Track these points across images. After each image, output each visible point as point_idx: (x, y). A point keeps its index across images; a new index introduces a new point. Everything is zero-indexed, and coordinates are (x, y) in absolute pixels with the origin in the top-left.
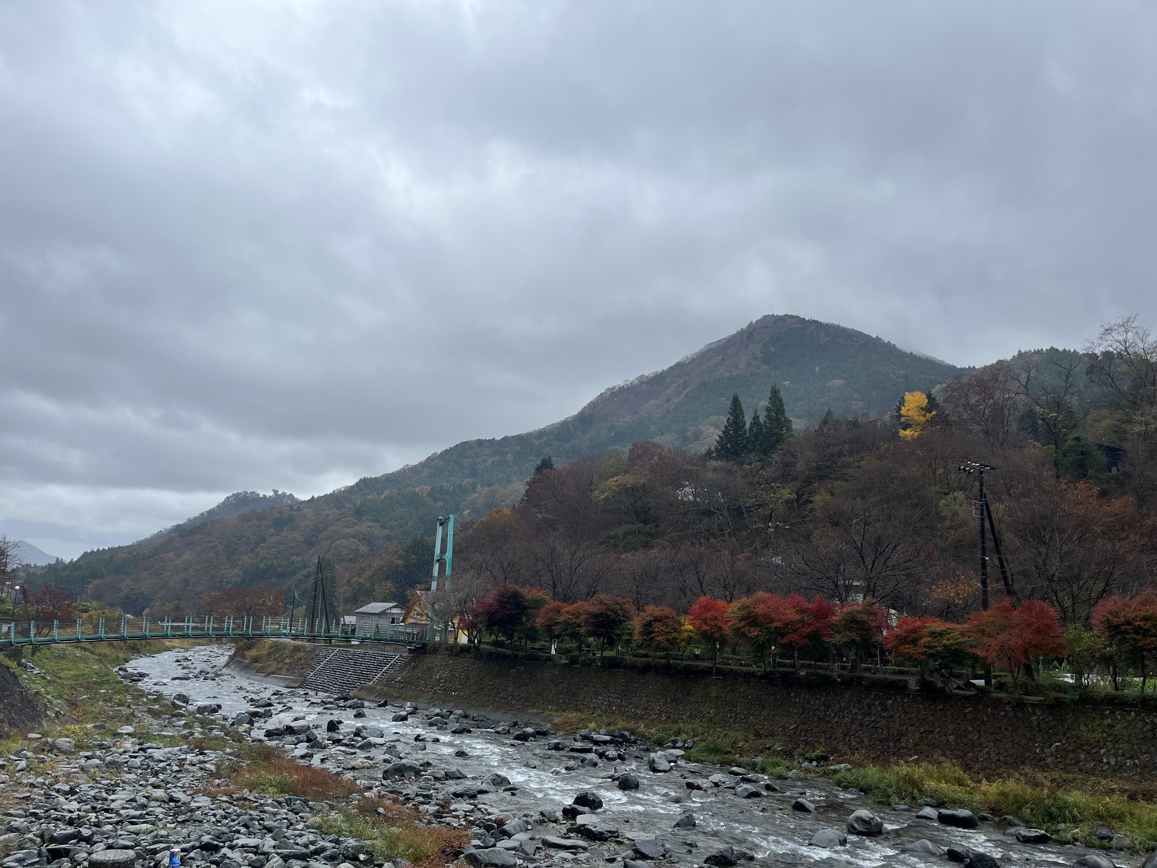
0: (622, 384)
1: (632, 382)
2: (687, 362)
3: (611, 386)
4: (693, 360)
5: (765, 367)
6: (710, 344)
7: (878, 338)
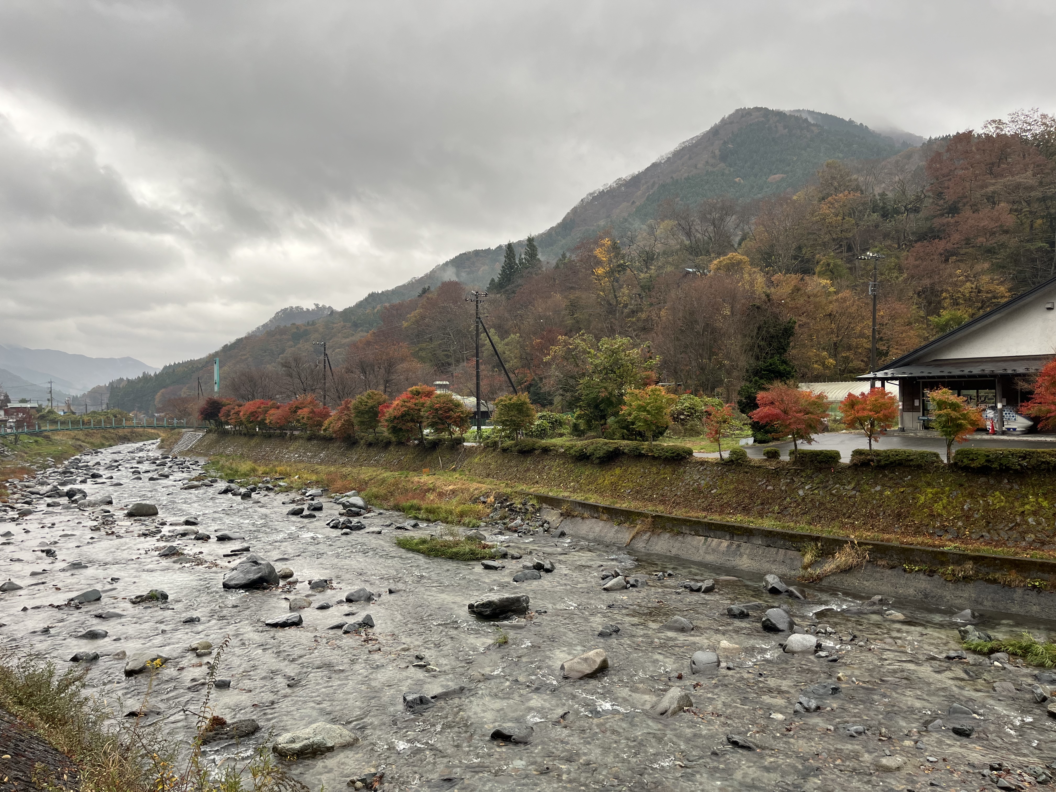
0: (601, 189)
1: (610, 187)
2: (663, 161)
3: (591, 191)
4: (669, 159)
5: (722, 165)
6: (684, 143)
7: (851, 122)
